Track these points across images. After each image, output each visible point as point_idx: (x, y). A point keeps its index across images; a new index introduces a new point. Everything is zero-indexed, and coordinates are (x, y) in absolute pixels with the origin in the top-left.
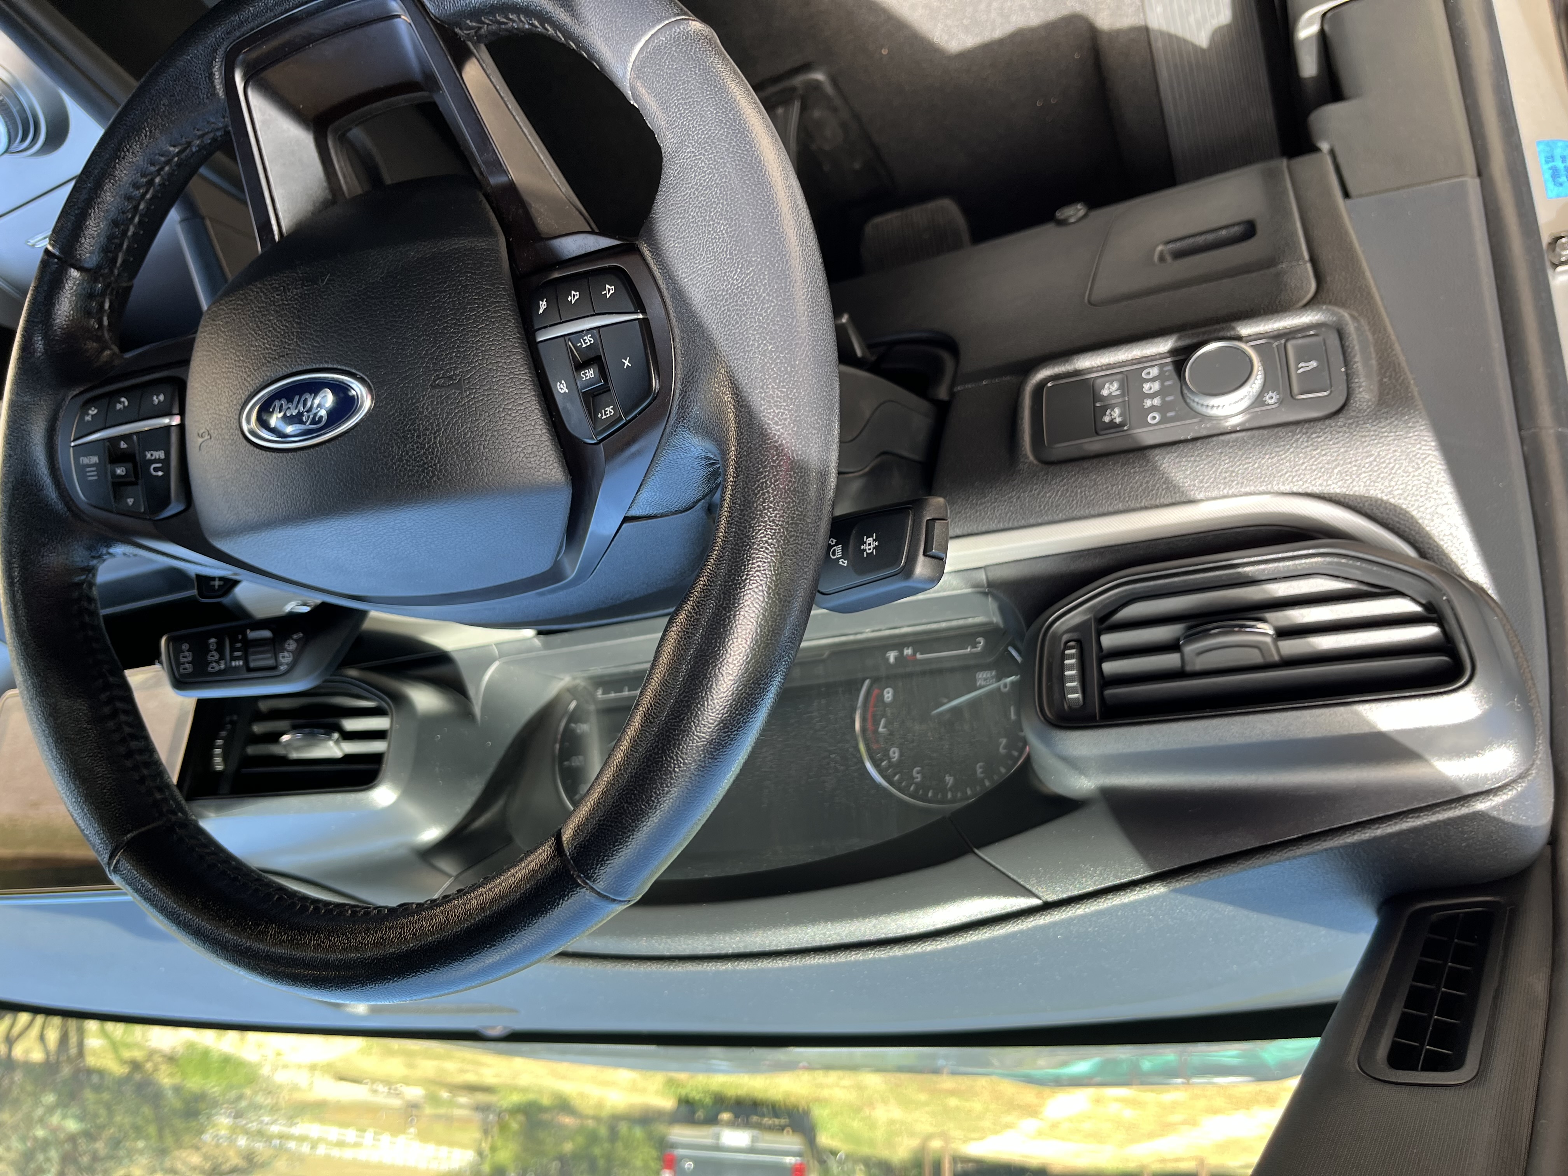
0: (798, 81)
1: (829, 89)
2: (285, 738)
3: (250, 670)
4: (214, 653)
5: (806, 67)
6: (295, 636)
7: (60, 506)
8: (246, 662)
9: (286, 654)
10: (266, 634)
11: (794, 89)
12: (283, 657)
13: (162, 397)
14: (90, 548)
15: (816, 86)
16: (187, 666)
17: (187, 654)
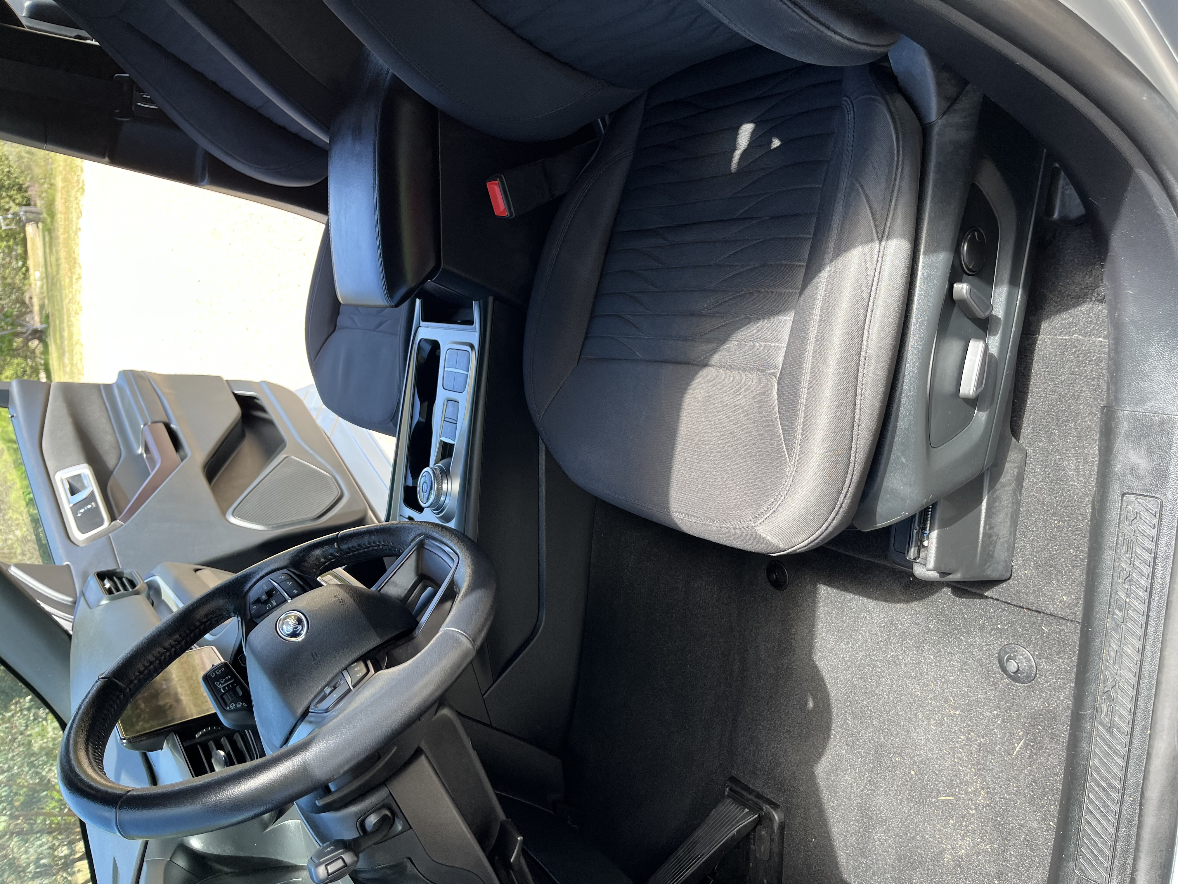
0: (766, 807)
1: (776, 827)
2: (222, 753)
3: (222, 697)
4: (224, 680)
5: (775, 806)
6: (244, 704)
7: (246, 590)
8: (224, 694)
9: (234, 705)
10: (241, 693)
11: (761, 809)
12: (232, 705)
13: (296, 592)
14: (235, 608)
15: (771, 819)
16: (214, 674)
17: (220, 671)
